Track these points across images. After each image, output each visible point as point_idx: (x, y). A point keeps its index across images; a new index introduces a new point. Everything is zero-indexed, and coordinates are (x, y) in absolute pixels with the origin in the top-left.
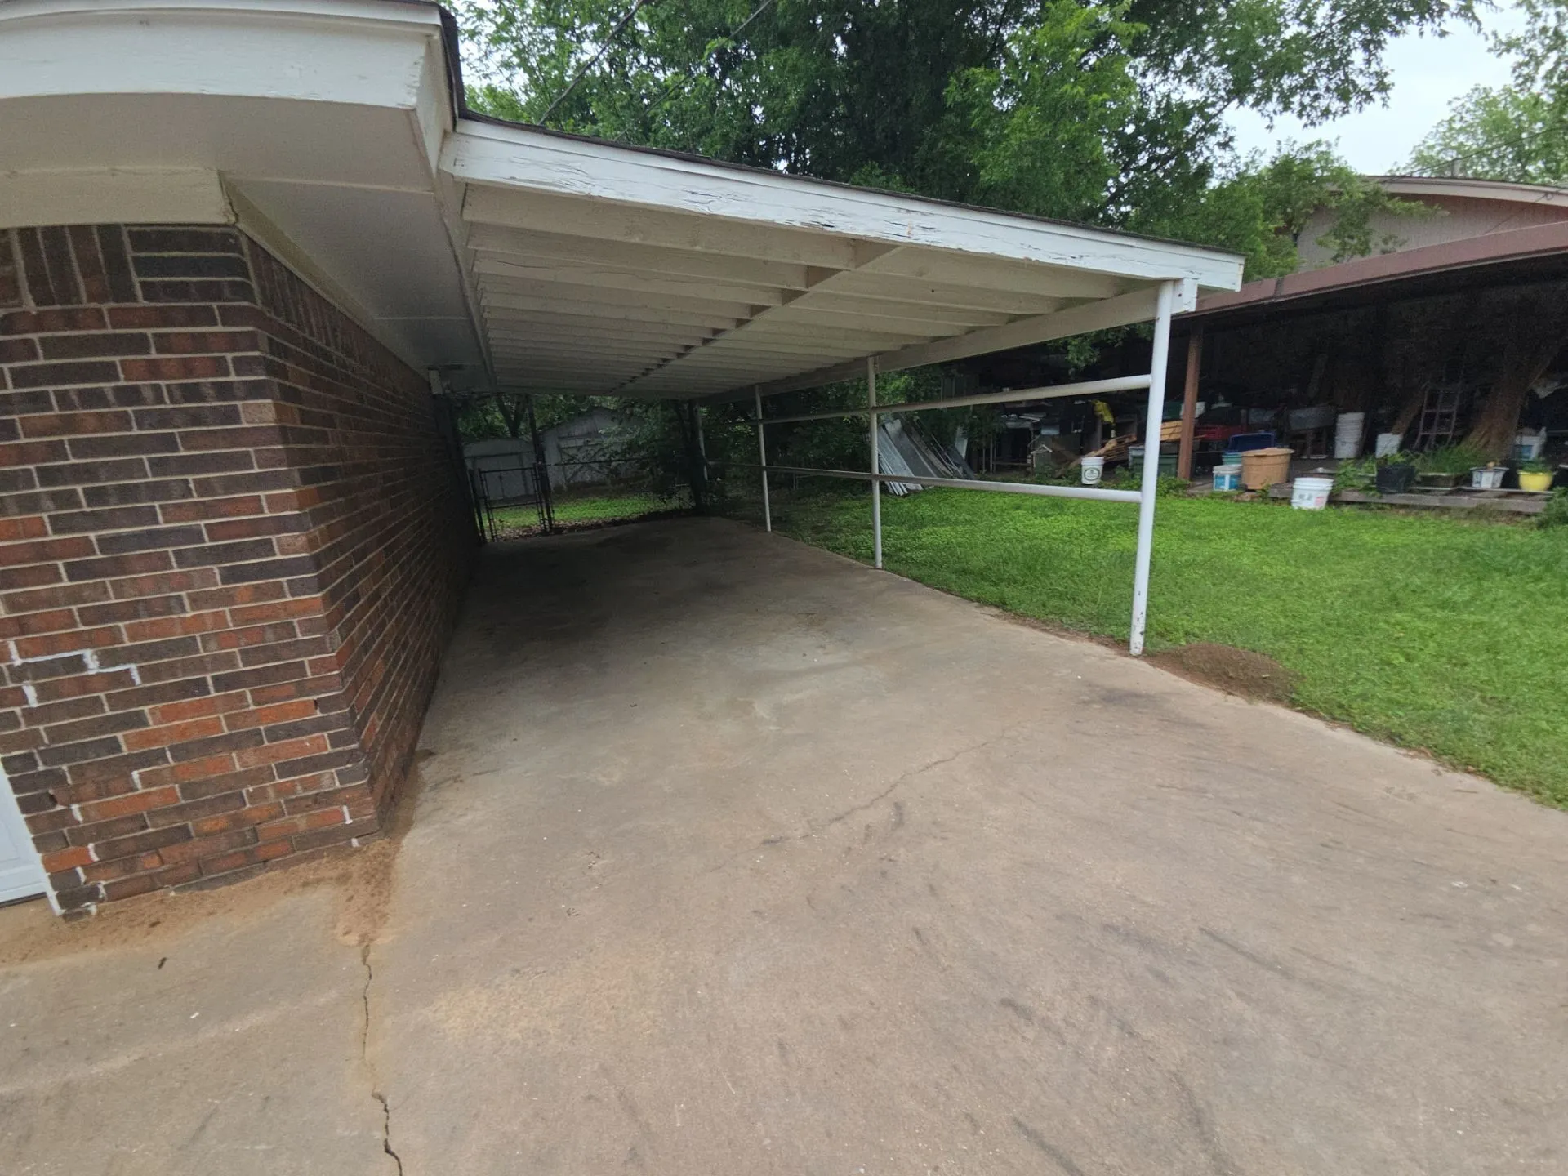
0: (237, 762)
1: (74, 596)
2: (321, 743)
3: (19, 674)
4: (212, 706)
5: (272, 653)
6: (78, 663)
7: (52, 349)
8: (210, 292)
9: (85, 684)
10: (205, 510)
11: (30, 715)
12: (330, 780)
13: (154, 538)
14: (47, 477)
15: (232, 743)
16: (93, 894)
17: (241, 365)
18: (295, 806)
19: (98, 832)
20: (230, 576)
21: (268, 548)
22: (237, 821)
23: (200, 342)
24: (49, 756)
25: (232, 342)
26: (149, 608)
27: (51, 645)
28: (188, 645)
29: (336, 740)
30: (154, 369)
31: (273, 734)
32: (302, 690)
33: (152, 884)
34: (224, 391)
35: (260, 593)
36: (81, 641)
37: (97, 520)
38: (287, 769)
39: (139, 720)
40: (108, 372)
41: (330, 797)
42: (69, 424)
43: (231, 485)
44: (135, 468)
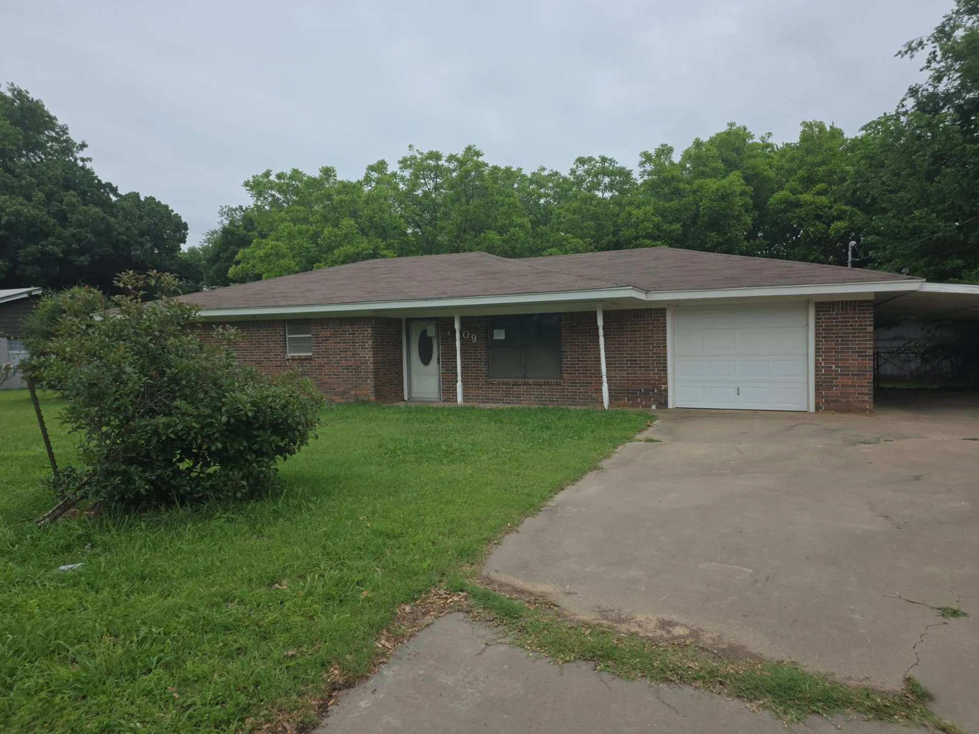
0: (851, 390)
1: (834, 356)
2: (866, 390)
3: (822, 367)
4: (849, 379)
5: (861, 371)
6: (832, 367)
7: (842, 318)
8: (868, 310)
9: (832, 371)
10: (857, 344)
11: (822, 375)
12: (866, 398)
13: (849, 348)
14: (836, 337)
15: (851, 386)
16: (821, 408)
17: (869, 321)
18: (858, 401)
19: (826, 397)
20: (858, 356)
21: (866, 352)
22: (848, 401)
23: (865, 317)
24: (823, 382)
25: (869, 317)
26: (844, 360)
27: (829, 363)
28: (848, 367)
29: (869, 390)
30: (856, 322)
31: (858, 386)
32: (866, 379)
33: (831, 409)
34: (866, 325)
35: (863, 360)
36: (833, 363)
37: (841, 344)
38: (859, 394)
39: (838, 379)
40: (849, 322)
41: (864, 401)
42: (841, 329)
43: (863, 341)
44: (849, 337)
